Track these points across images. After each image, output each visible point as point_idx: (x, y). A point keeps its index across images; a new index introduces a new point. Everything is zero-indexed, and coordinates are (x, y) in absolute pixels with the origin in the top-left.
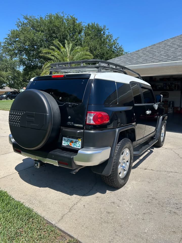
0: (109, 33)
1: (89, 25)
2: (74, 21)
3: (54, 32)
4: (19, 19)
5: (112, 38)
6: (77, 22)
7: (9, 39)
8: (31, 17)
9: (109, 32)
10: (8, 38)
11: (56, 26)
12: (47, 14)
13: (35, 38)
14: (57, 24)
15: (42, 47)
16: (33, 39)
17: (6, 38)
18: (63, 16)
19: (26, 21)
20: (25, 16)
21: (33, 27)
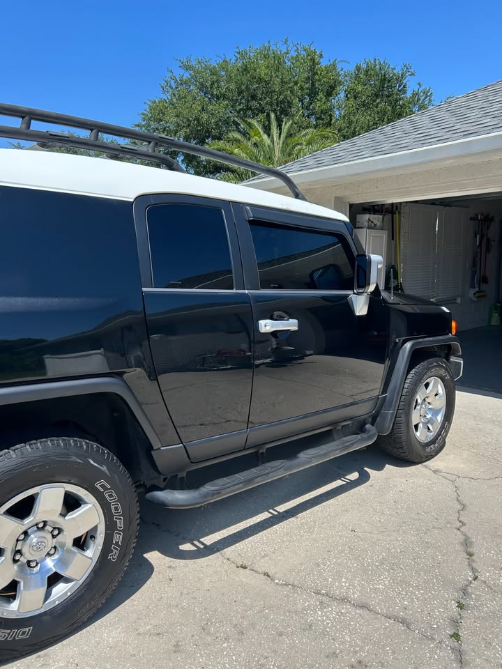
0: (420, 86)
1: (360, 69)
2: (313, 60)
3: (254, 97)
4: (171, 71)
5: (430, 101)
6: (324, 63)
7: (144, 126)
8: (199, 62)
9: (419, 84)
10: (143, 123)
11: (260, 80)
12: (238, 48)
13: (205, 116)
14: (263, 72)
15: (222, 140)
16: (197, 119)
17: (136, 125)
18: (286, 51)
19: (187, 75)
20: (185, 61)
21: (202, 88)
